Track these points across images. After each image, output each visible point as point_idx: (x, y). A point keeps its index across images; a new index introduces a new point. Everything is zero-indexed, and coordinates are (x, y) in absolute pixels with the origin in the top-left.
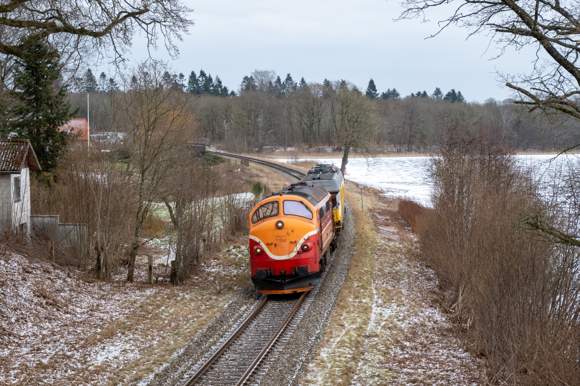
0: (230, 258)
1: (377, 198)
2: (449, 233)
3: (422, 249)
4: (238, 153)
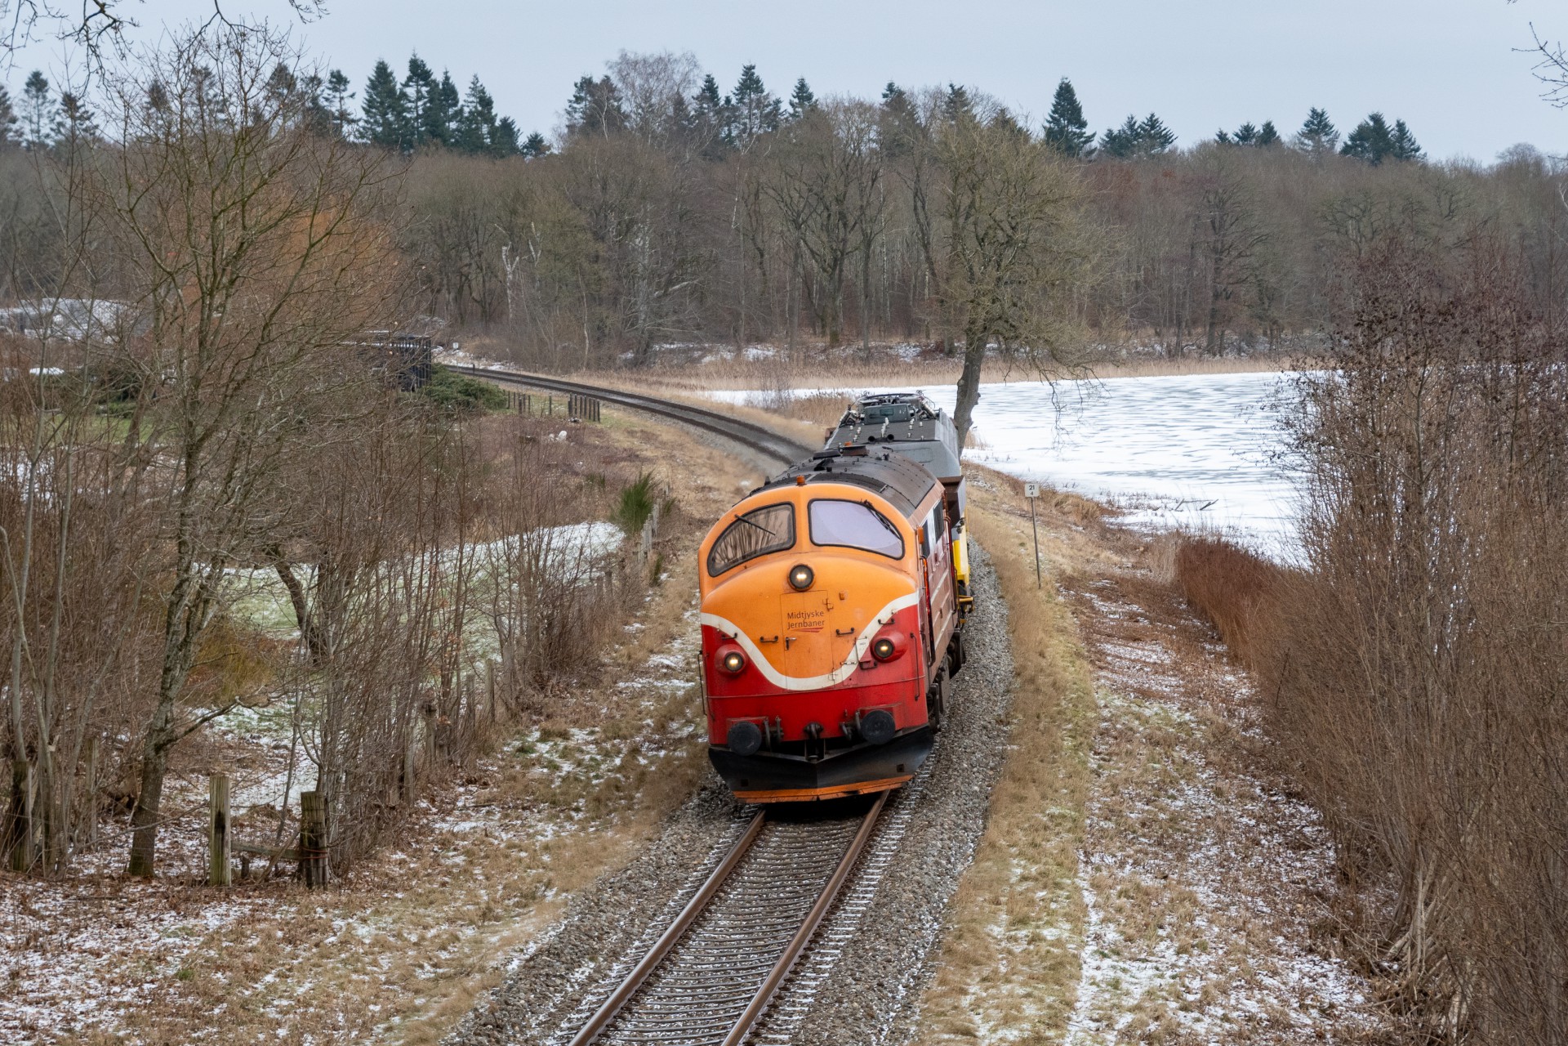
0: (529, 776)
1: (1095, 534)
2: (1372, 661)
3: (1271, 725)
4: (556, 371)
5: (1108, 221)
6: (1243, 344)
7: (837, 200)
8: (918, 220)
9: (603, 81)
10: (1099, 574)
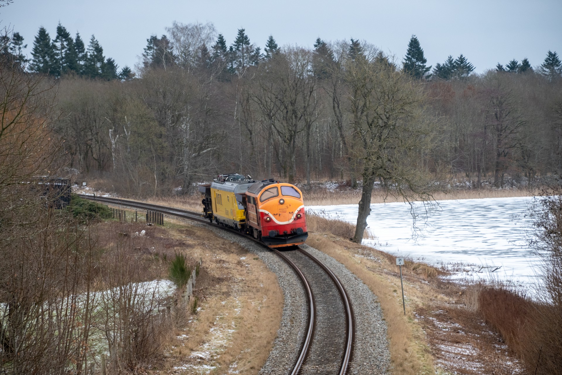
1: (435, 285)
4: (139, 197)
5: (439, 114)
6: (514, 181)
7: (291, 103)
8: (335, 114)
9: (163, 38)
10: (437, 307)
